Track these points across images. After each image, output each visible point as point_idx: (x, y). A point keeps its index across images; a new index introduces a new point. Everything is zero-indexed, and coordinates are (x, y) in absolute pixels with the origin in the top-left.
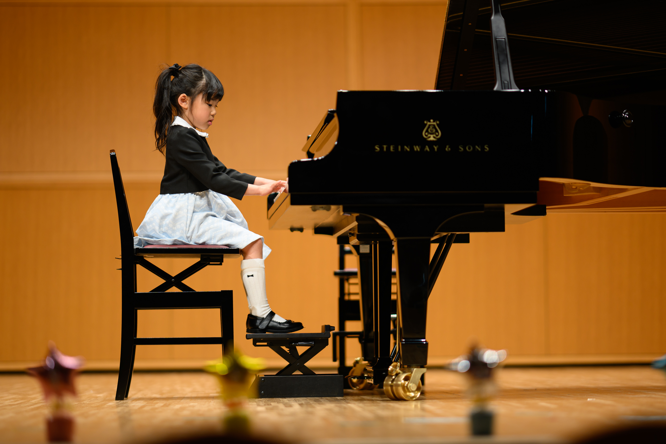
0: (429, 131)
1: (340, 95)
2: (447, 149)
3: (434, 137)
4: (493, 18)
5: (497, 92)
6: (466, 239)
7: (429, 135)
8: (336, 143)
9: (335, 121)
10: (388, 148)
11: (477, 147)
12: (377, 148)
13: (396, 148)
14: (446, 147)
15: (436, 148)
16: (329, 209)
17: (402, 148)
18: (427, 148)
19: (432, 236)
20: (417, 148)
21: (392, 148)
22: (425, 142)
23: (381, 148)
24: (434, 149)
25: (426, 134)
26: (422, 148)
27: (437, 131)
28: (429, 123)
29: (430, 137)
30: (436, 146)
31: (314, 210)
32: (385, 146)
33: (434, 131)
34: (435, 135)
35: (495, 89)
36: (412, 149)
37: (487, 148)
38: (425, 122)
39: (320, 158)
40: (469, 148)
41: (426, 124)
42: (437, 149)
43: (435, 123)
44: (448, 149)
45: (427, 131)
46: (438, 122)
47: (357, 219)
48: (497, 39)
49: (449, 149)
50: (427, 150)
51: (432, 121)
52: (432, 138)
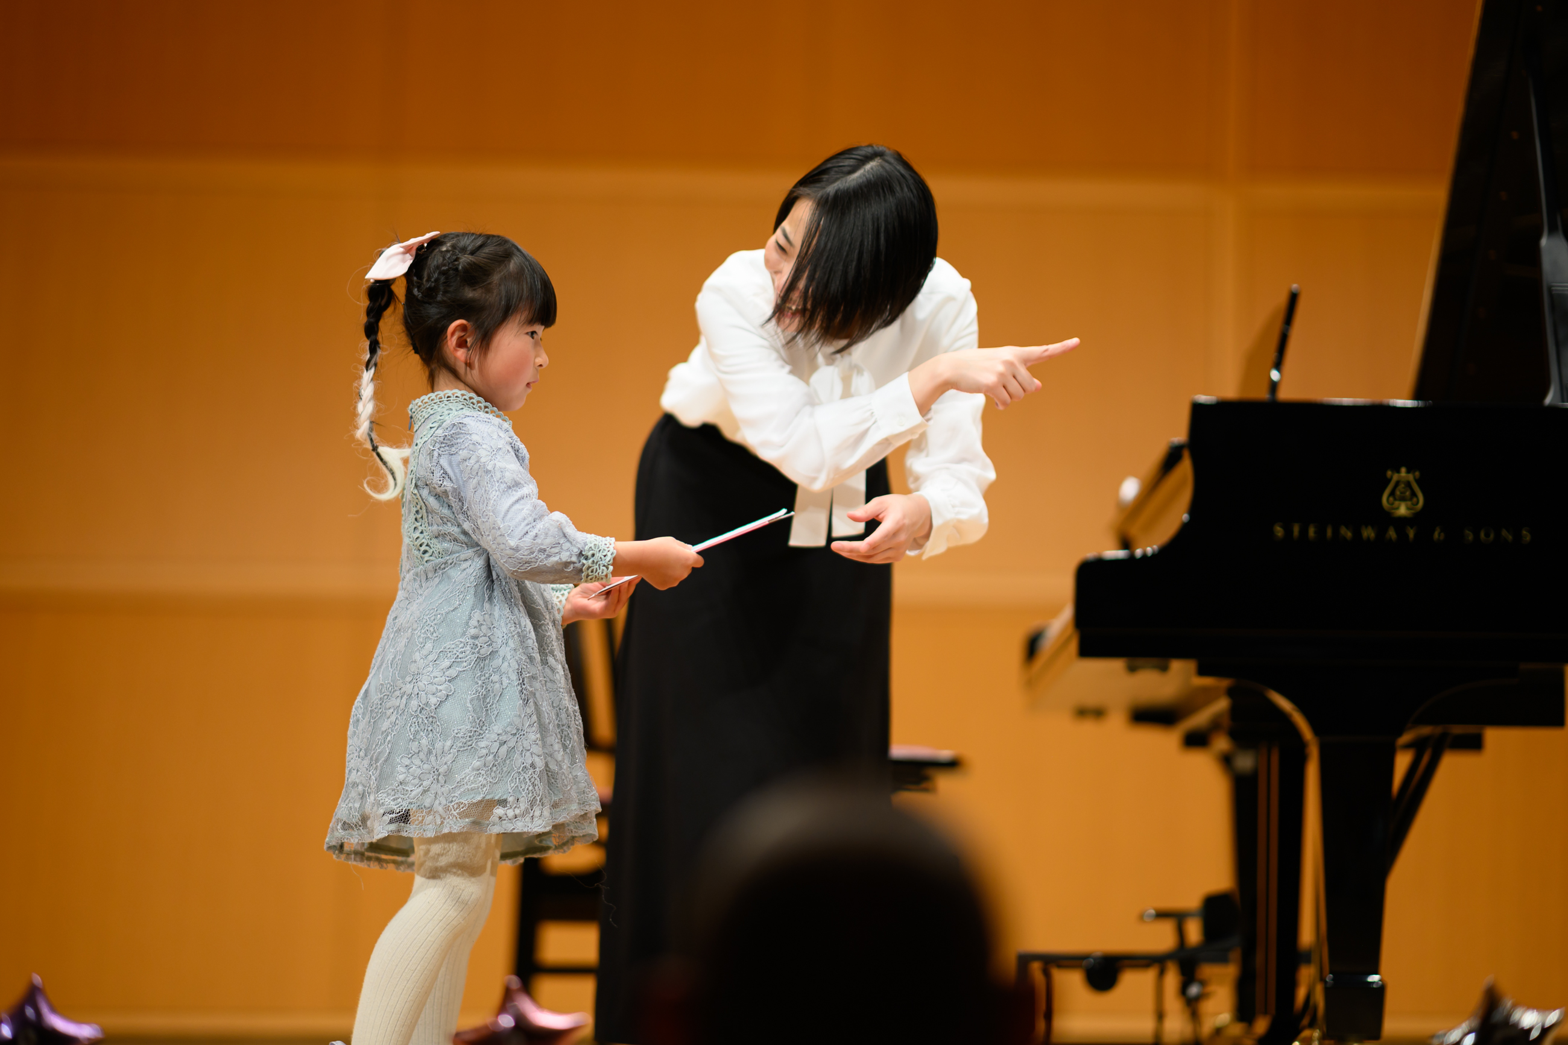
0: (1398, 493)
1: (1197, 409)
3: (1408, 508)
4: (1544, 242)
5: (1552, 409)
6: (1474, 744)
7: (1397, 503)
8: (1185, 517)
9: (1185, 468)
10: (1304, 532)
11: (1504, 533)
12: (1279, 531)
13: (1321, 532)
14: (1434, 531)
15: (1411, 533)
16: (1164, 669)
17: (1336, 532)
18: (1392, 534)
19: (1400, 734)
20: (1368, 533)
21: (1312, 532)
22: (1387, 519)
23: (1288, 531)
24: (1407, 536)
25: (1391, 499)
26: (1381, 533)
27: (1414, 494)
28: (1396, 477)
29: (1398, 508)
30: (1412, 528)
31: (1132, 669)
32: (1296, 530)
33: (1408, 493)
34: (1409, 503)
35: (1548, 400)
36: (1357, 534)
37: (1527, 536)
38: (1389, 473)
39: (1149, 550)
40: (1487, 535)
41: (1389, 481)
42: (1416, 535)
43: (1411, 477)
44: (1439, 535)
45: (1392, 494)
46: (1417, 474)
47: (1231, 693)
48: (1553, 288)
49: (1442, 534)
50: (1391, 539)
51: (1403, 470)
52: (1403, 510)
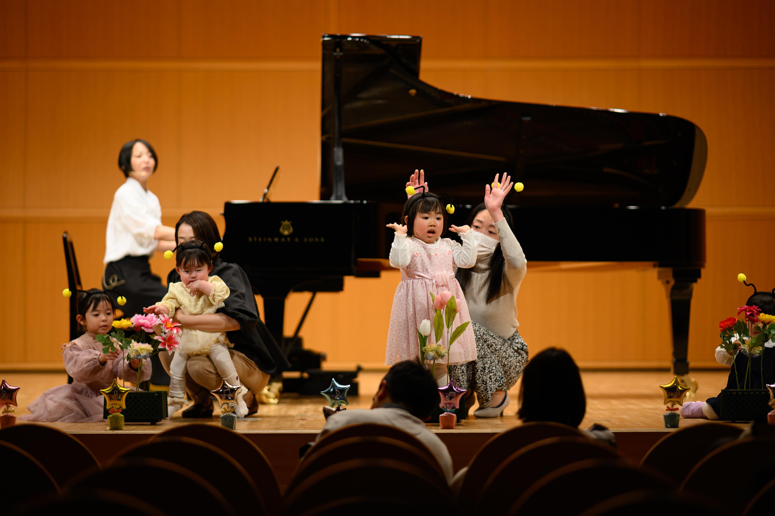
0: (285, 228)
2: (297, 240)
4: (335, 149)
10: (257, 239)
11: (316, 239)
12: (250, 239)
13: (262, 240)
14: (295, 239)
15: (289, 239)
17: (267, 239)
18: (283, 240)
20: (276, 239)
21: (260, 239)
22: (281, 236)
23: (253, 239)
25: (283, 229)
26: (280, 239)
27: (289, 228)
28: (284, 223)
29: (284, 232)
32: (255, 238)
34: (288, 231)
36: (273, 240)
37: (322, 240)
38: (282, 222)
40: (311, 239)
41: (282, 224)
43: (288, 223)
46: (290, 222)
48: (336, 164)
51: (287, 221)
52: (286, 233)
